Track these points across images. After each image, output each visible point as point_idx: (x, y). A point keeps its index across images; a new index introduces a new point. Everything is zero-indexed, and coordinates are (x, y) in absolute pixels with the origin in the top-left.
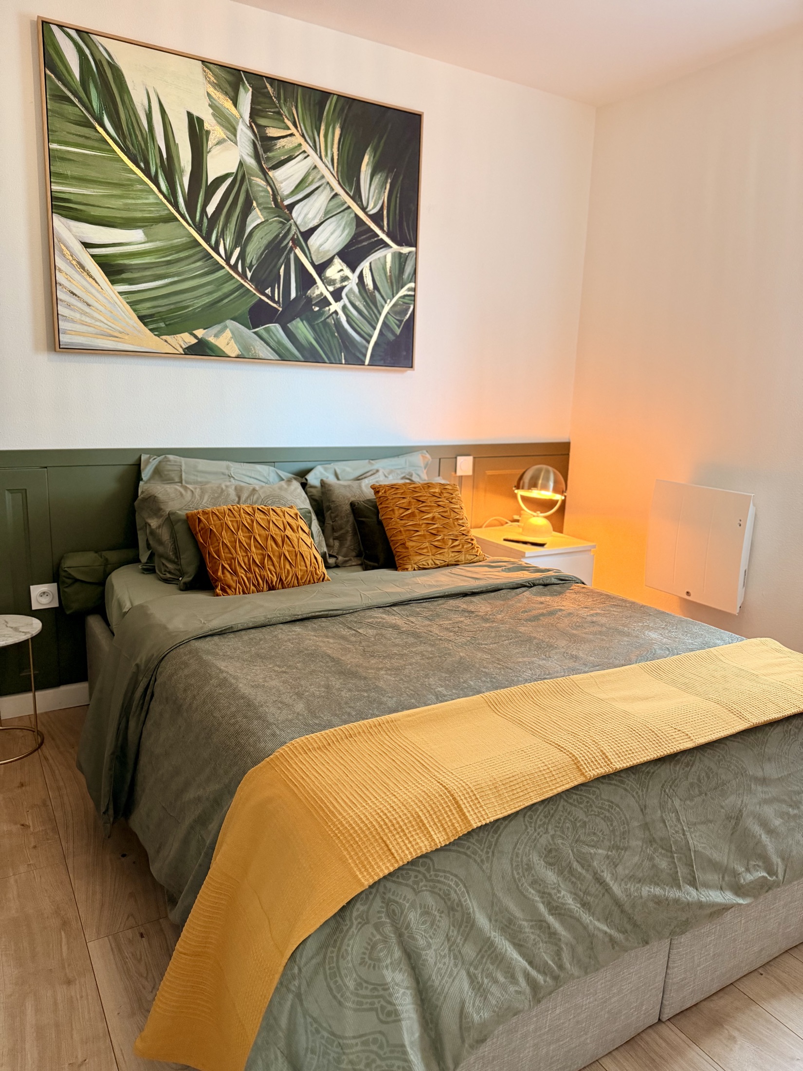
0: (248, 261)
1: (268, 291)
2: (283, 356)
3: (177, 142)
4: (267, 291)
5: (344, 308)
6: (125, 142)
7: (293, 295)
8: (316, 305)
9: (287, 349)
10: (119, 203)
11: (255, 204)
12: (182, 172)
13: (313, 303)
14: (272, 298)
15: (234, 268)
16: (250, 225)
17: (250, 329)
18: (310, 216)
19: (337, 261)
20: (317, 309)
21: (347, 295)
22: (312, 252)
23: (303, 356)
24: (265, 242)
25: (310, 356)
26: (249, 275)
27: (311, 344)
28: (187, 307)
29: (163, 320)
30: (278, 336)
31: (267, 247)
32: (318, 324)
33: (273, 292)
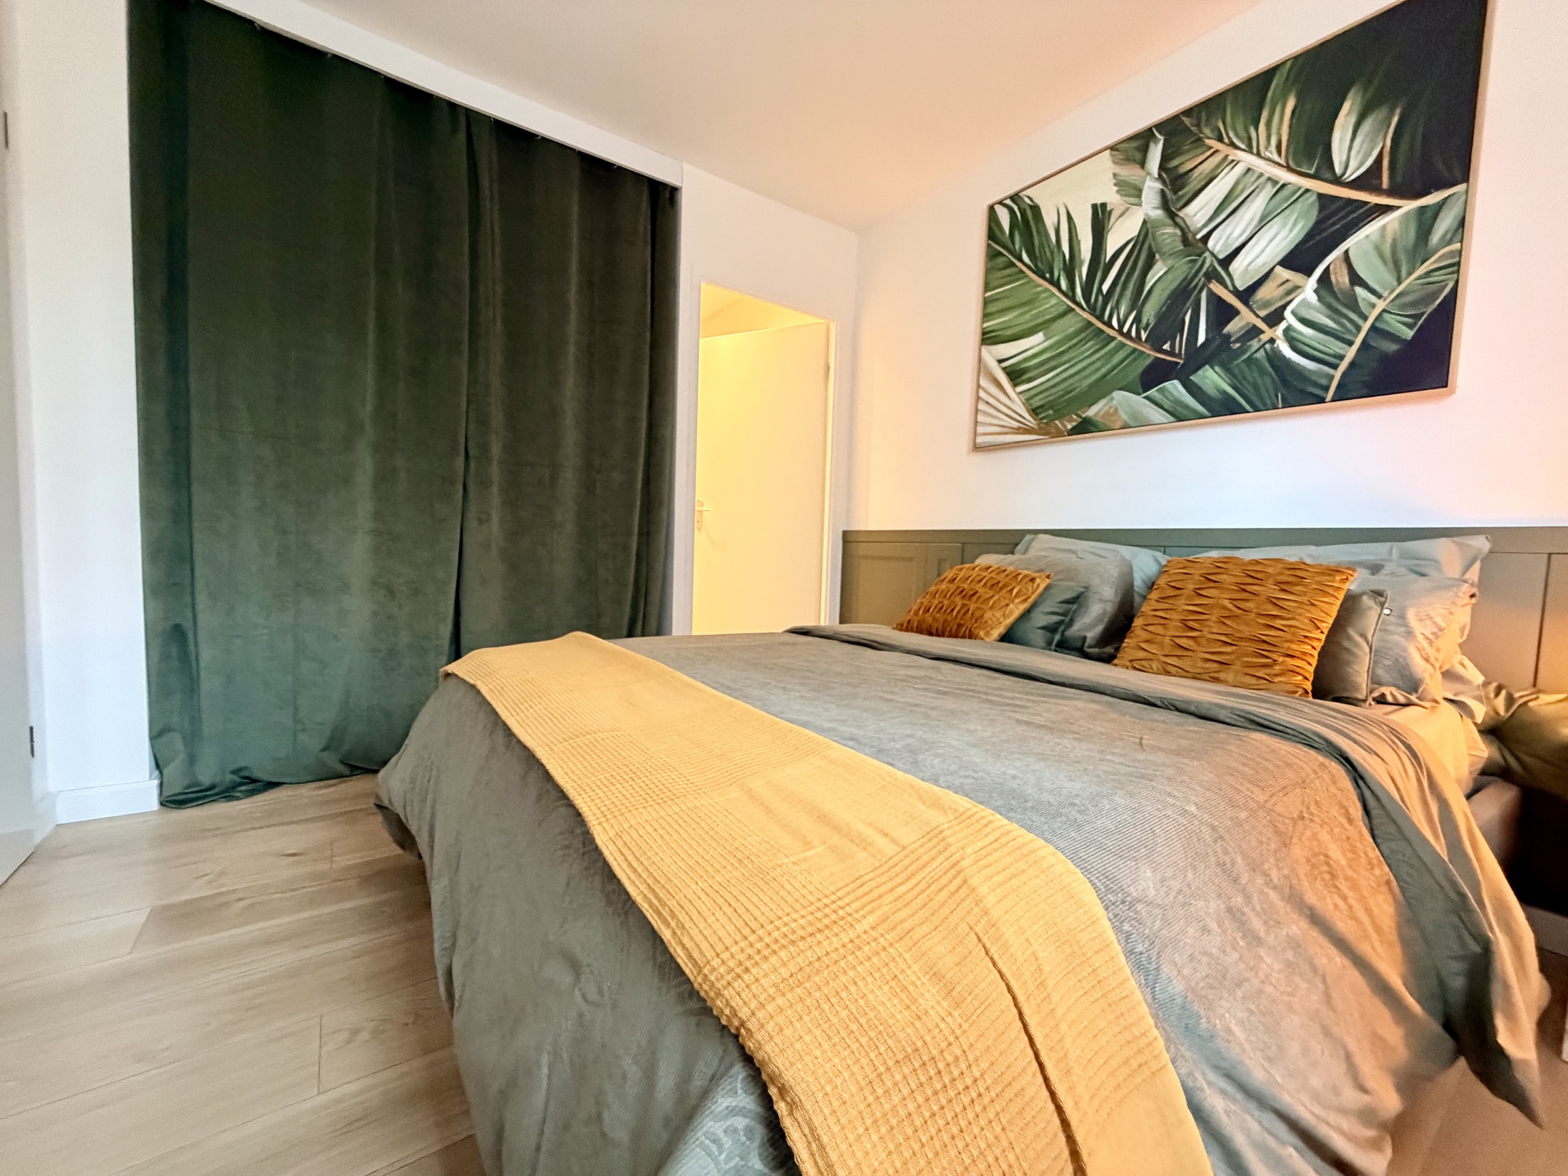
0: (1144, 321)
1: (1166, 347)
2: (1179, 415)
3: (1079, 238)
4: (1165, 347)
5: (1286, 330)
6: (1036, 266)
7: (1202, 338)
8: (1237, 341)
9: (1187, 407)
10: (1027, 317)
11: (1157, 256)
12: (1082, 263)
13: (1233, 339)
14: (1171, 353)
15: (1128, 335)
16: (1149, 282)
17: (1139, 394)
18: (1236, 234)
19: (1279, 269)
20: (1238, 345)
21: (1293, 313)
22: (1235, 278)
23: (1209, 410)
24: (1167, 292)
25: (1223, 408)
26: (1144, 336)
27: (1225, 392)
28: (1075, 389)
29: (1051, 408)
30: (1176, 394)
31: (1169, 298)
32: (1238, 366)
33: (1173, 346)
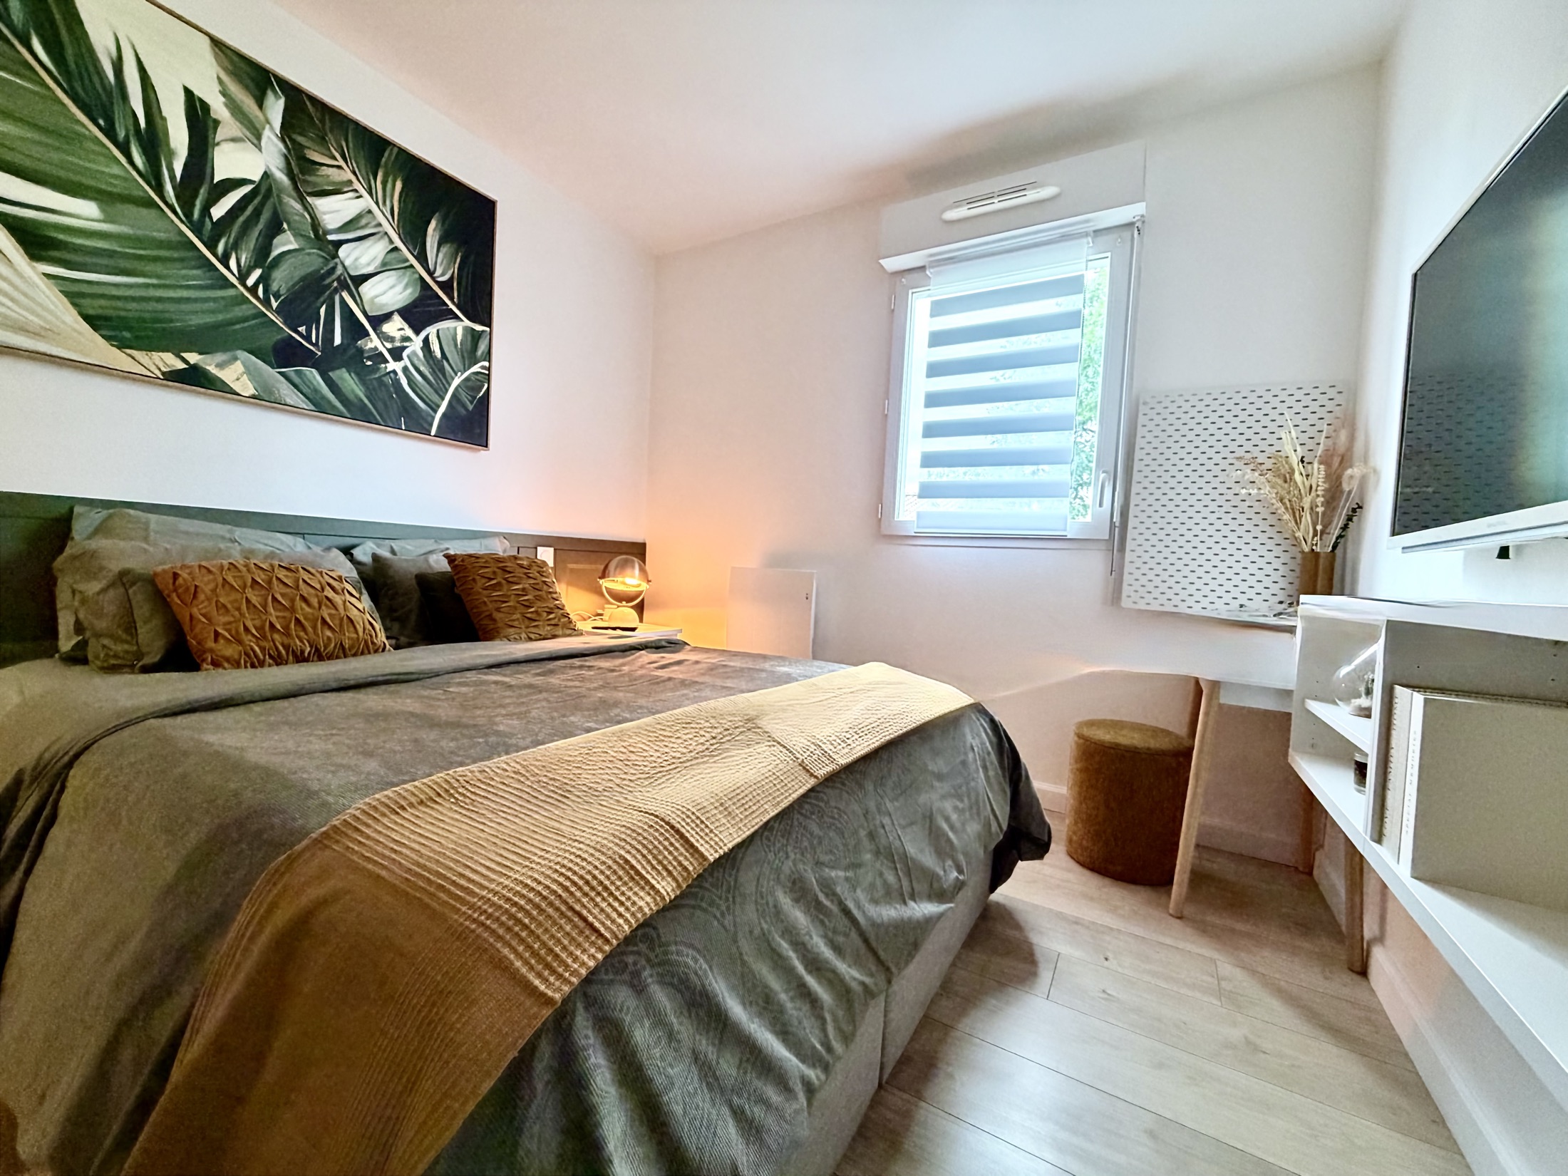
0: (275, 287)
1: (302, 329)
2: (320, 407)
3: (164, 114)
4: (300, 329)
5: (405, 369)
6: (69, 81)
7: (337, 341)
8: (369, 358)
9: (329, 402)
10: (55, 156)
11: (285, 226)
12: (171, 154)
13: (366, 355)
14: (308, 338)
15: (253, 290)
16: (277, 247)
17: (273, 368)
18: (363, 260)
19: (396, 317)
20: (369, 363)
21: (408, 357)
22: (364, 300)
23: (349, 410)
24: (298, 274)
25: (359, 414)
26: (275, 305)
27: (361, 400)
28: (171, 321)
29: (130, 329)
30: (315, 383)
31: (303, 279)
32: (371, 380)
33: (309, 331)
